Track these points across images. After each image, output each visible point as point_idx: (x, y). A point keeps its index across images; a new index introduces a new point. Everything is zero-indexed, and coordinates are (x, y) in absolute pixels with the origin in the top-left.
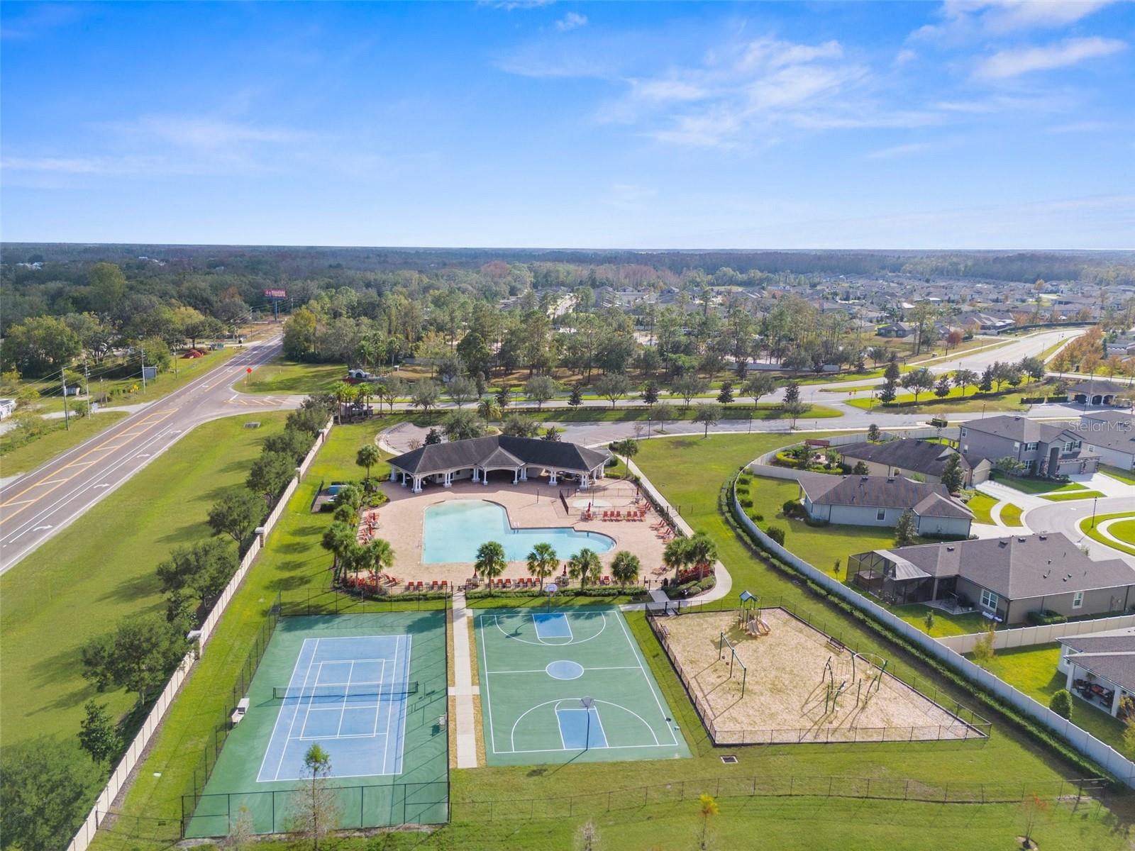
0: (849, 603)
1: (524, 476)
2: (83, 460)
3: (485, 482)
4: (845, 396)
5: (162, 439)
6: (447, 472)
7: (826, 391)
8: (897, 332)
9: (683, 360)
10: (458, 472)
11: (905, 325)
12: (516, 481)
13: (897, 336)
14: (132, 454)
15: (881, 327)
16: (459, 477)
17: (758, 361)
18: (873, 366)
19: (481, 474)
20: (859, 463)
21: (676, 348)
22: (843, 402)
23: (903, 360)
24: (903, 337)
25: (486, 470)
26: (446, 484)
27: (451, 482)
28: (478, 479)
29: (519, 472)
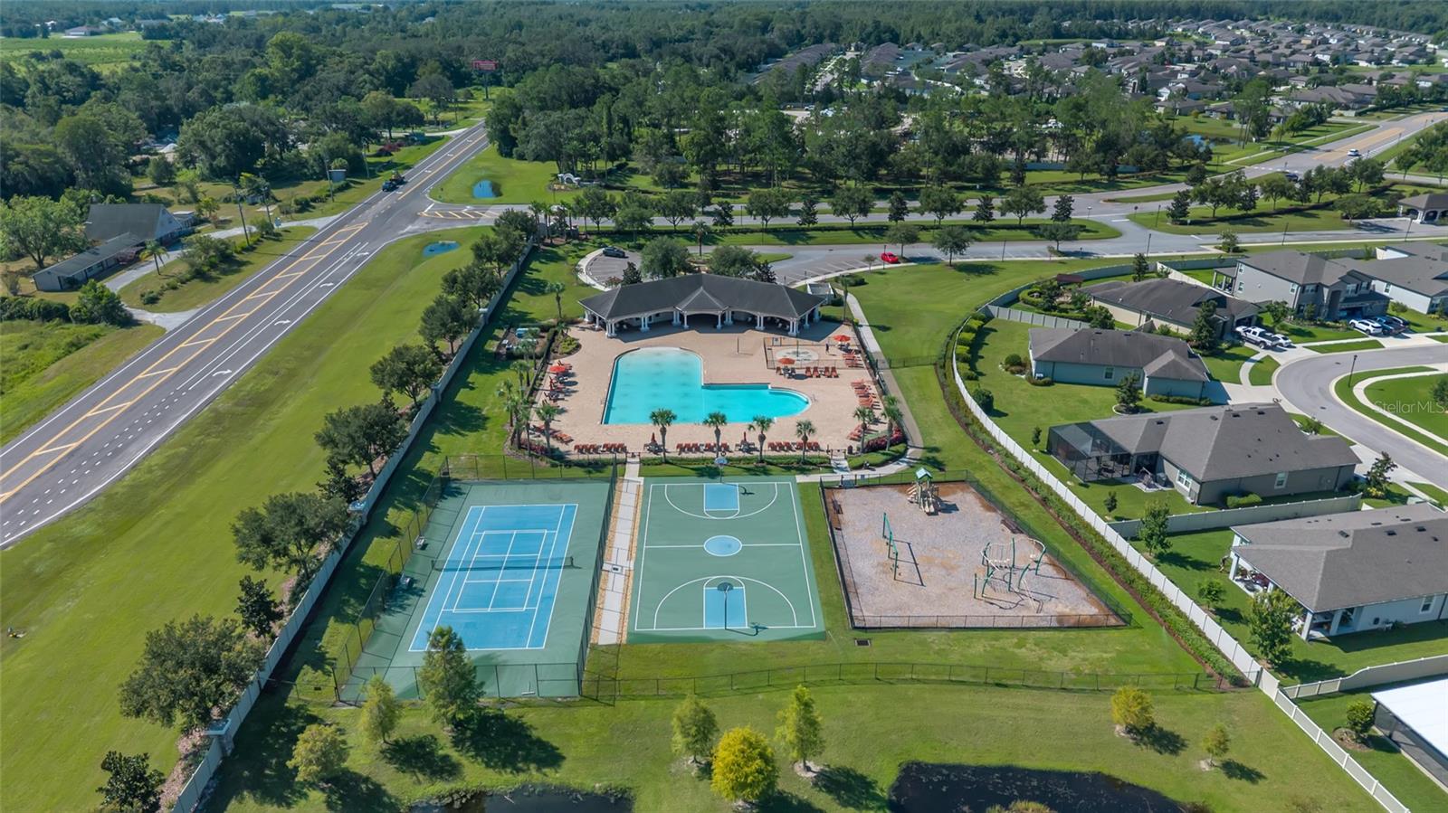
1: (729, 321)
2: (265, 290)
3: (686, 326)
4: (1130, 209)
5: (348, 263)
6: (644, 316)
7: (1114, 201)
10: (657, 315)
12: (719, 326)
14: (315, 282)
16: (658, 319)
19: (682, 317)
22: (1126, 216)
25: (686, 314)
26: (643, 328)
27: (649, 325)
28: (679, 322)
29: (723, 317)
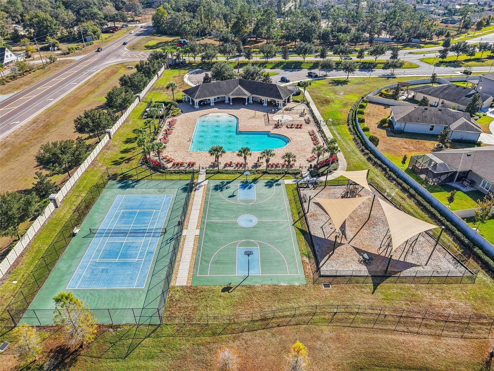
0: (408, 184)
1: (251, 101)
2: (46, 86)
3: (231, 103)
4: (421, 56)
5: (86, 74)
6: (212, 98)
7: (412, 53)
8: (451, 21)
9: (342, 36)
10: (218, 98)
11: (456, 18)
12: (246, 103)
13: (451, 24)
14: (69, 83)
15: (443, 18)
16: (218, 100)
17: (380, 36)
18: (437, 40)
19: (229, 99)
20: (424, 97)
21: (340, 30)
22: (420, 60)
23: (453, 37)
24: (454, 24)
25: (231, 97)
26: (211, 104)
27: (214, 103)
28: (228, 102)
29: (248, 99)
